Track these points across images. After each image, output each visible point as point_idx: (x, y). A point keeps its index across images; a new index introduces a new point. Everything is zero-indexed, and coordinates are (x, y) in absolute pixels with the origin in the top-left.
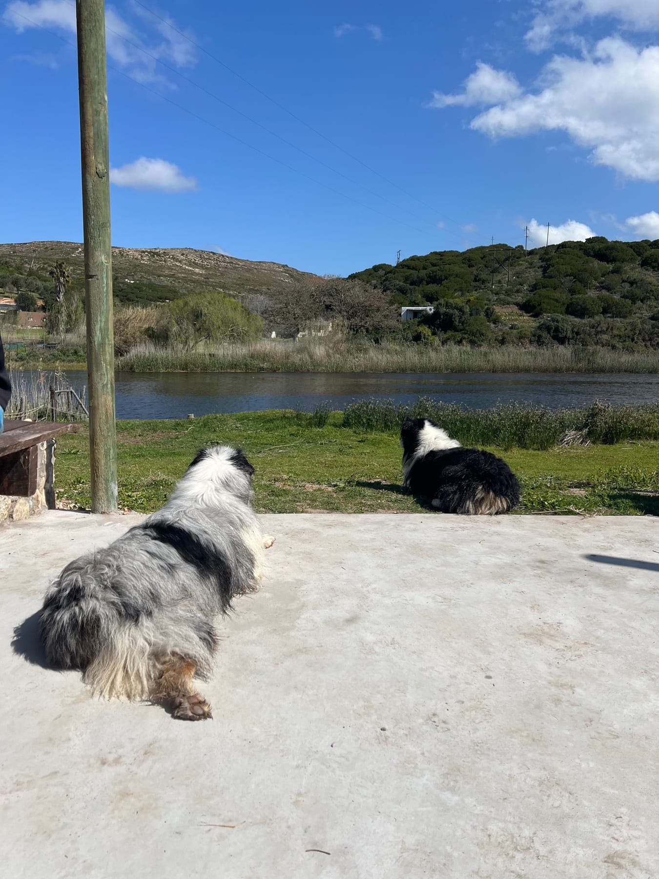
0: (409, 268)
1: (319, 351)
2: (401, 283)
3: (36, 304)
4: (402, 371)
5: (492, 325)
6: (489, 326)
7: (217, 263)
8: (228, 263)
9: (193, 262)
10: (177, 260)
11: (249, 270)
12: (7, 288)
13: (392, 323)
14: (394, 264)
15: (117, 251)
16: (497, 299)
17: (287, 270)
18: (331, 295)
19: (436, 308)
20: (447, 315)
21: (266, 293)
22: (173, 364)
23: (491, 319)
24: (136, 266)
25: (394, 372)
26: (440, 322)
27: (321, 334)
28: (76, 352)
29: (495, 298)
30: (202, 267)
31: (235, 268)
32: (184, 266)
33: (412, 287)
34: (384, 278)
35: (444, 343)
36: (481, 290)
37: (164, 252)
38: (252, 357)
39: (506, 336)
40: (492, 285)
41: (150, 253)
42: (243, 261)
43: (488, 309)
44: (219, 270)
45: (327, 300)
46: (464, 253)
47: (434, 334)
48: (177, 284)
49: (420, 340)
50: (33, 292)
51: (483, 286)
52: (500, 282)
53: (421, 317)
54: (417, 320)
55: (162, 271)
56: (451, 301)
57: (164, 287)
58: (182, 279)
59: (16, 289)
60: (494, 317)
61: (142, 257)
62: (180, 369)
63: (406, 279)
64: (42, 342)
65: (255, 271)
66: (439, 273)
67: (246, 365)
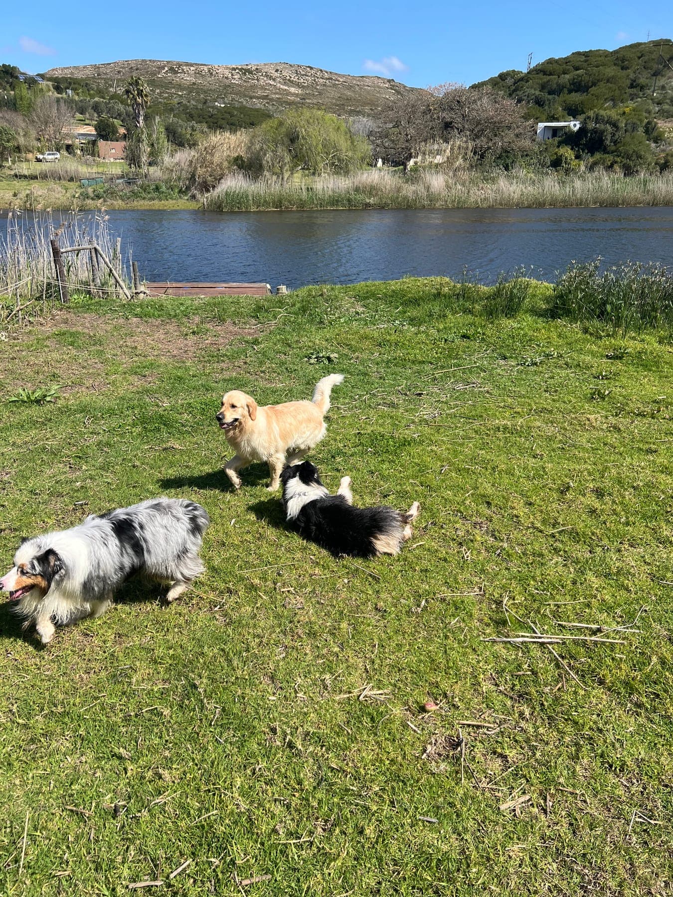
0: (545, 74)
1: (437, 182)
2: (537, 93)
3: (117, 132)
4: (539, 204)
5: (653, 145)
6: (648, 145)
7: (315, 80)
8: (327, 79)
9: (289, 80)
10: (271, 78)
11: (350, 87)
12: (87, 115)
13: (526, 143)
14: (525, 71)
15: (206, 69)
16: (659, 111)
17: (393, 86)
18: (452, 109)
19: (584, 123)
20: (596, 132)
21: (369, 115)
22: (265, 201)
23: (652, 136)
24: (226, 87)
25: (529, 207)
26: (586, 141)
27: (439, 159)
28: (157, 188)
29: (657, 109)
30: (298, 85)
31: (335, 85)
32: (278, 85)
33: (550, 97)
34: (514, 88)
35: (591, 168)
36: (639, 99)
37: (257, 69)
38: (357, 190)
39: (669, 158)
40: (653, 92)
41: (241, 70)
42: (344, 76)
43: (649, 123)
44: (317, 89)
45: (447, 116)
46: (616, 52)
47: (578, 157)
48: (270, 107)
49: (560, 166)
50: (116, 118)
51: (641, 94)
52: (663, 88)
53: (563, 135)
54: (557, 139)
55: (254, 92)
56: (602, 112)
57: (257, 110)
58: (276, 101)
59: (96, 115)
60: (655, 134)
61: (232, 75)
62: (273, 207)
63: (543, 87)
64: (122, 177)
65: (357, 88)
66: (587, 78)
67: (349, 200)
